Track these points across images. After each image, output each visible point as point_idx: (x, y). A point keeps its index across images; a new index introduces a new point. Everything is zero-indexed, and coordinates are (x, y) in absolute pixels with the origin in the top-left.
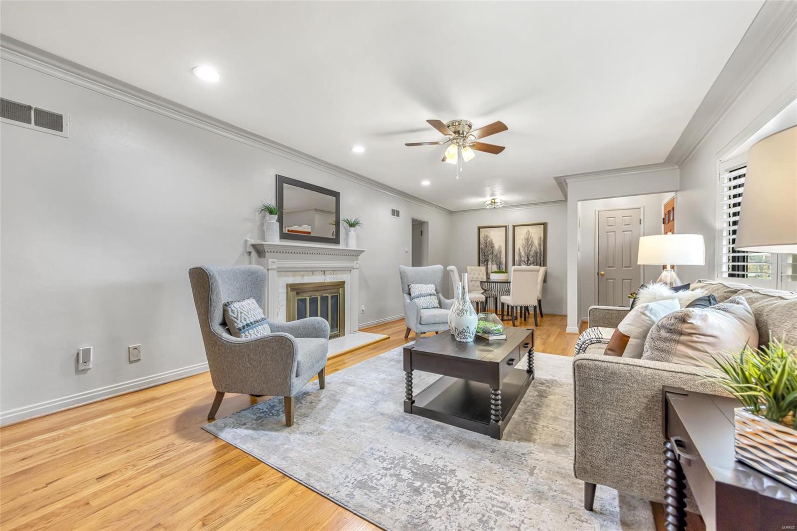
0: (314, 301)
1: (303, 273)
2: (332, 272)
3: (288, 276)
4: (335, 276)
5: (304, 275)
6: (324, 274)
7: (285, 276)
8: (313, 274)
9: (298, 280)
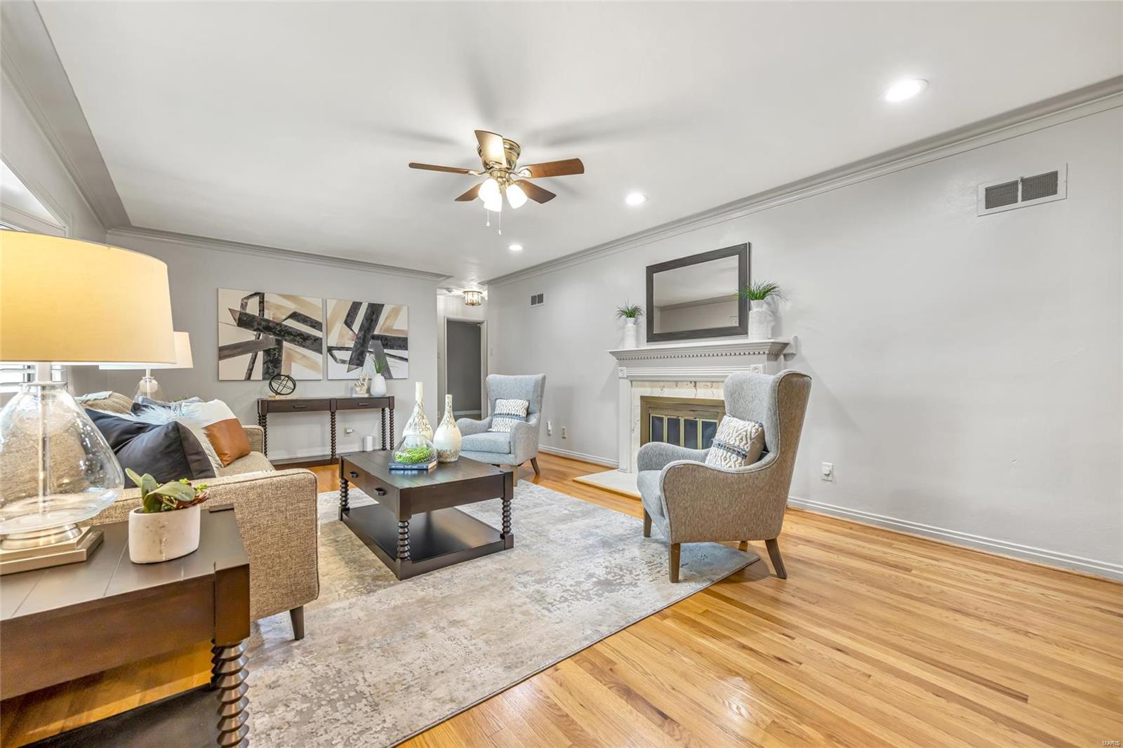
0: (674, 423)
1: (662, 384)
2: (709, 384)
3: (645, 387)
4: (715, 391)
5: (664, 386)
6: (695, 386)
7: (641, 386)
8: (677, 386)
9: (656, 392)
